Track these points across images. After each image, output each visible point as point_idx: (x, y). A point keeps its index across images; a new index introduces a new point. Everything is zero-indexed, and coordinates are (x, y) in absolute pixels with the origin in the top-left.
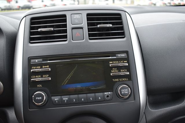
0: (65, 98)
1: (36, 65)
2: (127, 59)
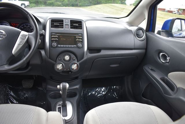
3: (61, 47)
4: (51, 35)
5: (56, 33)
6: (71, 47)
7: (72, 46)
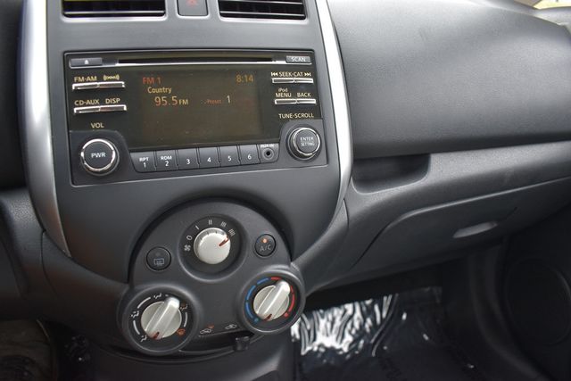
0: (166, 157)
1: (86, 73)
2: (312, 69)
3: (156, 170)
4: (69, 75)
5: (109, 55)
6: (240, 164)
7: (249, 150)
